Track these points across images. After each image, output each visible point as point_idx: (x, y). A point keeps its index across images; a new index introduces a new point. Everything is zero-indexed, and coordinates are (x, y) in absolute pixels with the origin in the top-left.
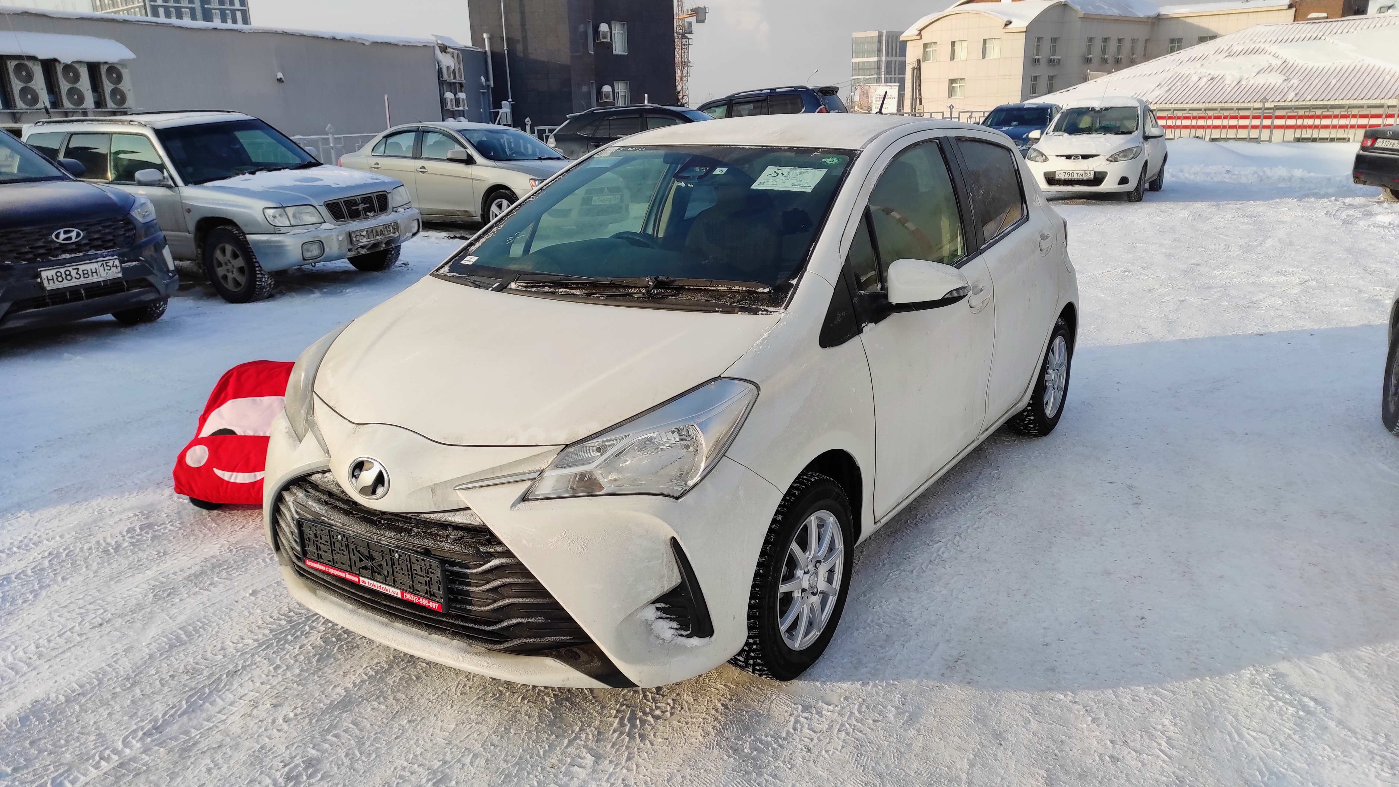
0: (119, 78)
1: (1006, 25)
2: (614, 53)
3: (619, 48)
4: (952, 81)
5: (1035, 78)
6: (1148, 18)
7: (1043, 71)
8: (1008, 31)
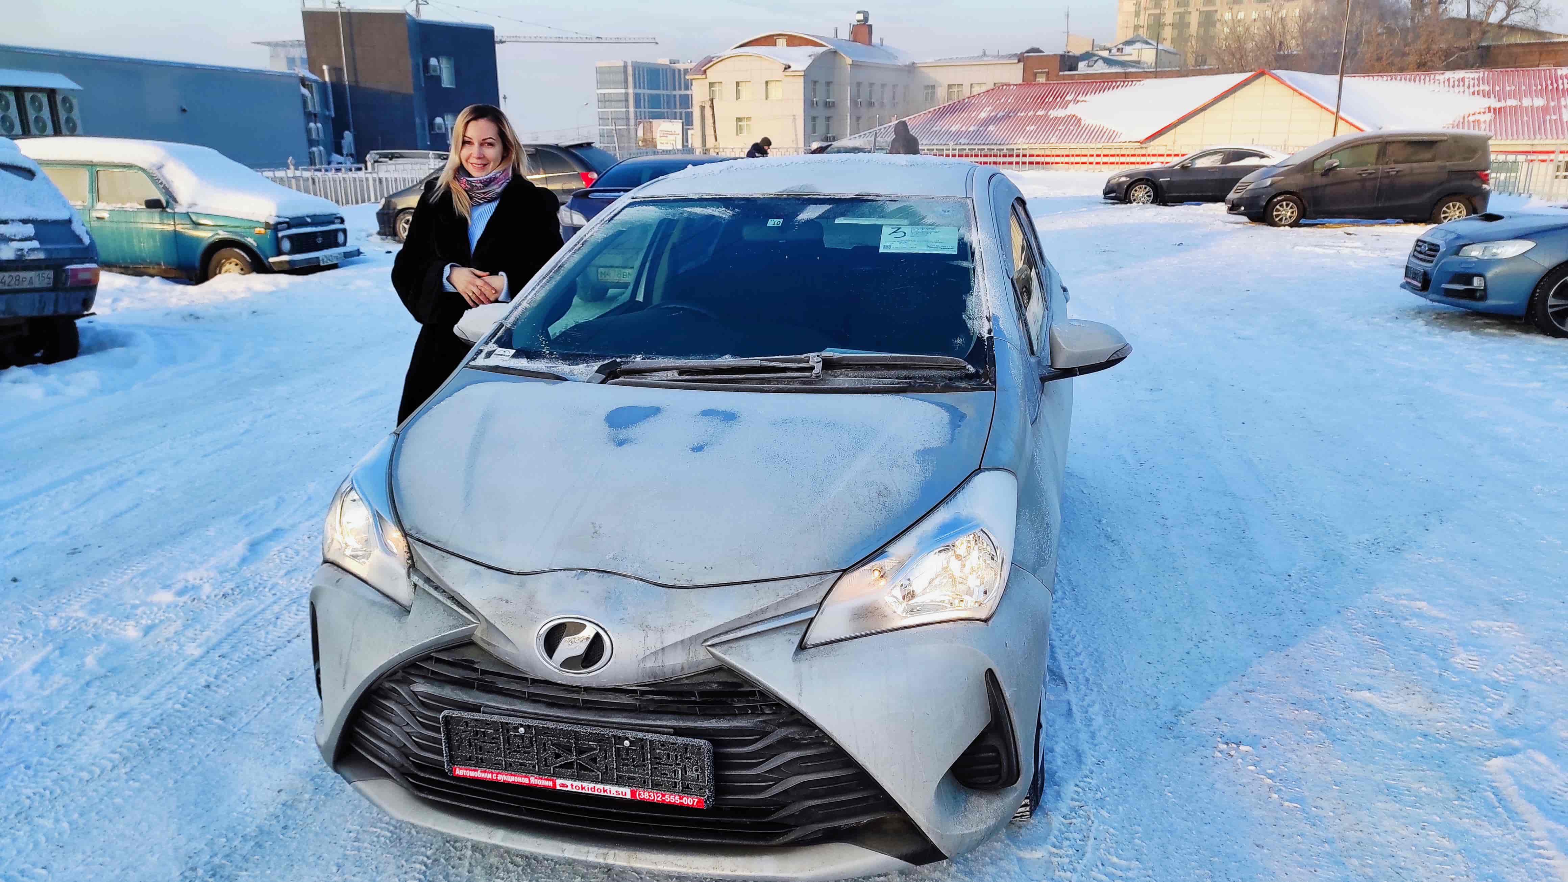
0: (70, 109)
1: (785, 69)
2: (443, 86)
3: (447, 82)
4: (739, 120)
5: (814, 119)
6: (906, 66)
7: (821, 112)
8: (787, 74)
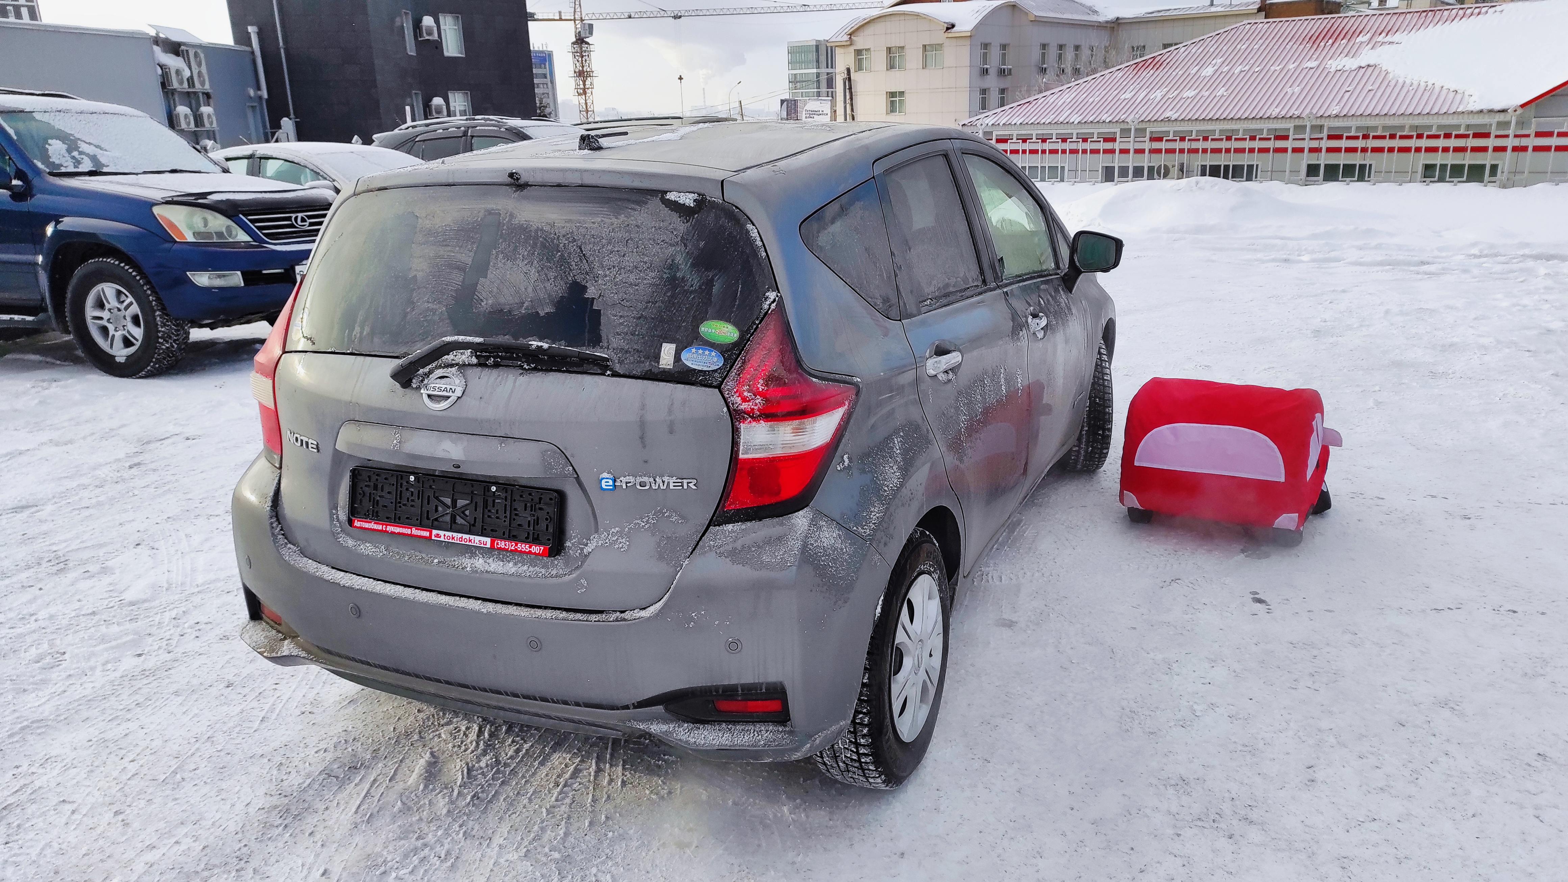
1: (948, 29)
2: (446, 54)
3: (451, 48)
4: (892, 94)
5: (984, 91)
6: (1107, 22)
7: (992, 82)
8: (950, 35)
